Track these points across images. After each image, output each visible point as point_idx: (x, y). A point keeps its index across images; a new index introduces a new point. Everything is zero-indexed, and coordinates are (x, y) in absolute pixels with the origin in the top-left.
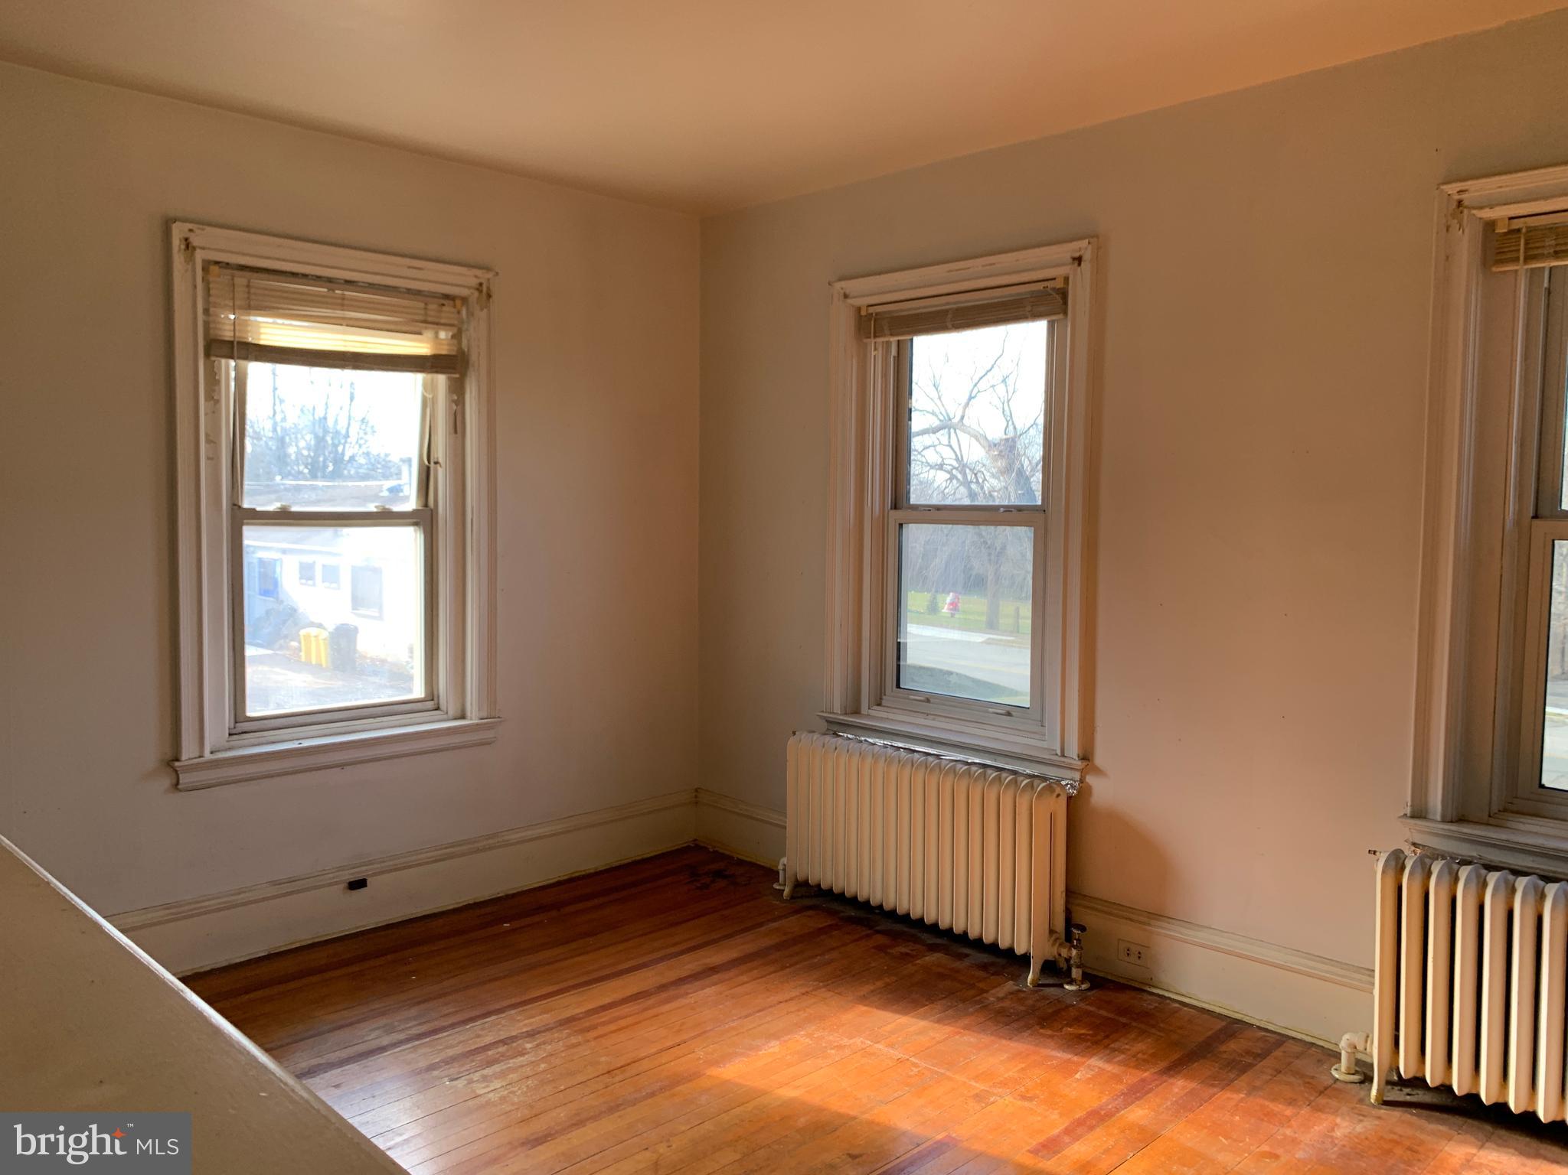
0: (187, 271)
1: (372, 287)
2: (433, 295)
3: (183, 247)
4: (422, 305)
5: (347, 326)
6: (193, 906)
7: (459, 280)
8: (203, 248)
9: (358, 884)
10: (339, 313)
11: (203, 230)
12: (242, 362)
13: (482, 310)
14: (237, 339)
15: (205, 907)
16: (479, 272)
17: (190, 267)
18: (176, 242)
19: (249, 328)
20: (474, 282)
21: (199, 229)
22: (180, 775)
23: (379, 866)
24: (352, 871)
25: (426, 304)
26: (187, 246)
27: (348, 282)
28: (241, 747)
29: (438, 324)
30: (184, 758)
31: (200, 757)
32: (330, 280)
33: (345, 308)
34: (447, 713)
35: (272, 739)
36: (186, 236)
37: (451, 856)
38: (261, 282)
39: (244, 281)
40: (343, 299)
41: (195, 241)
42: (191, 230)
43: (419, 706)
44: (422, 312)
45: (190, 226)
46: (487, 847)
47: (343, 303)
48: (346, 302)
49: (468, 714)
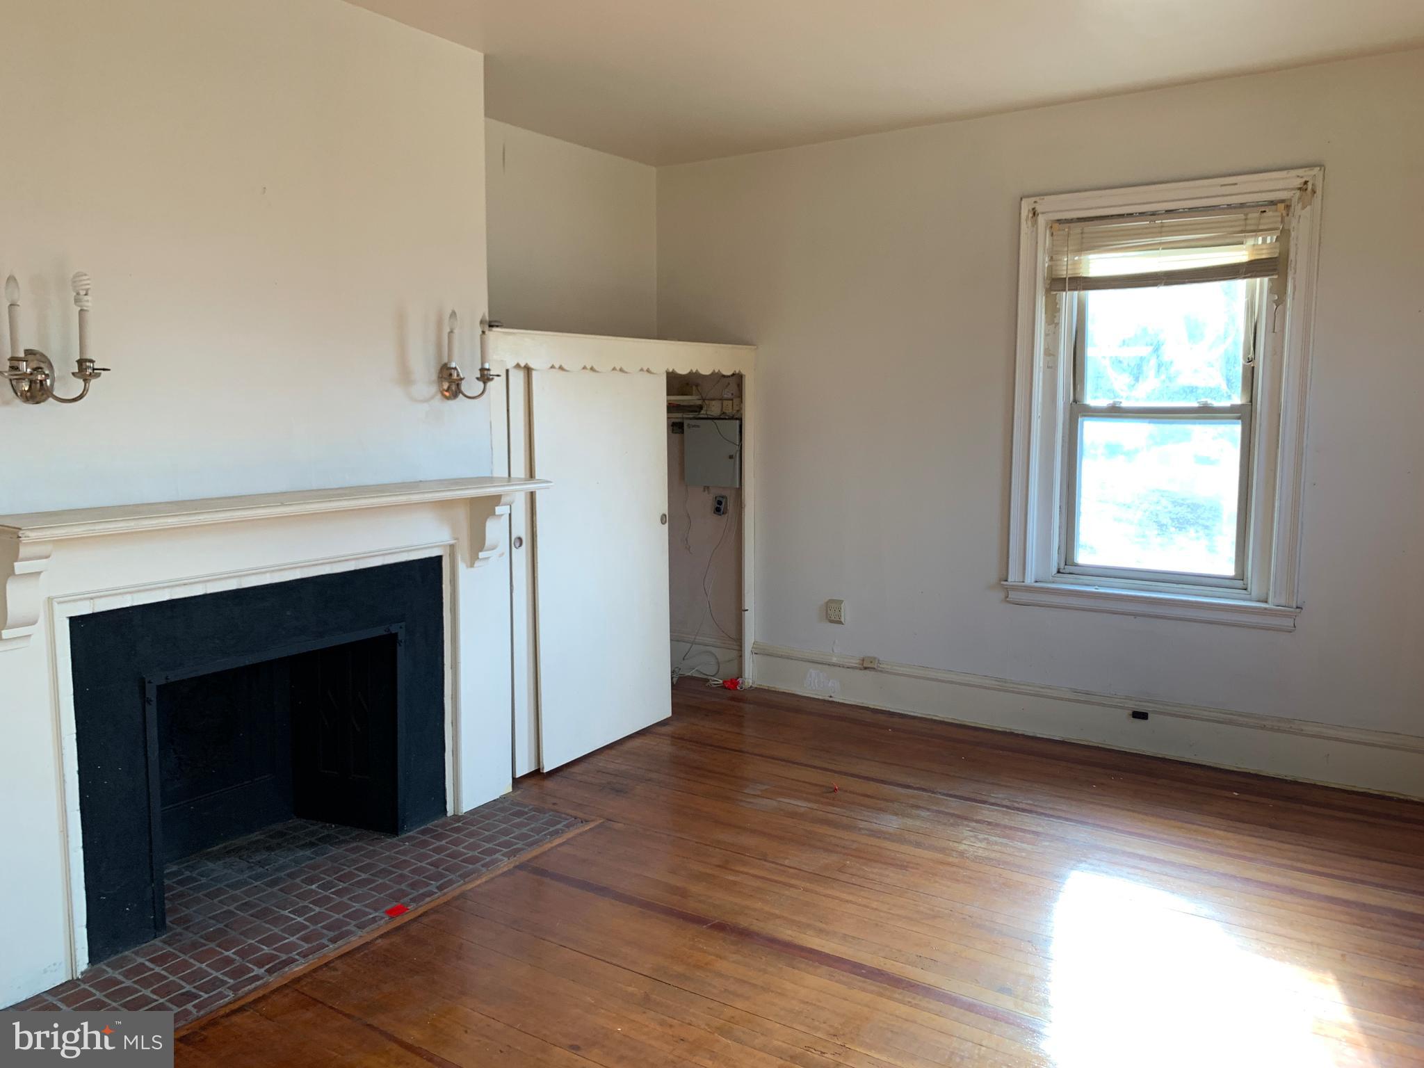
0: (1033, 231)
1: (1193, 211)
2: (1256, 205)
3: (1031, 215)
4: (1242, 216)
5: (1163, 249)
6: (1015, 686)
7: (1281, 184)
8: (1043, 213)
9: (1140, 715)
10: (1158, 240)
11: (1043, 199)
12: (1082, 293)
13: (1304, 208)
14: (1069, 276)
15: (1019, 689)
16: (1300, 172)
17: (1035, 229)
18: (1025, 212)
19: (1081, 265)
20: (1298, 182)
21: (1040, 199)
22: (1010, 592)
23: (1162, 707)
24: (1137, 703)
25: (1246, 215)
26: (1034, 214)
27: (1168, 211)
28: (1062, 583)
29: (1256, 231)
30: (1009, 580)
31: (1023, 582)
32: (1154, 214)
33: (1163, 234)
34: (1250, 594)
35: (1087, 582)
36: (1033, 207)
37: (1230, 722)
38: (1090, 228)
39: (1079, 231)
40: (1162, 227)
41: (1039, 209)
42: (1035, 202)
43: (1227, 583)
44: (1243, 223)
45: (1034, 199)
46: (1276, 728)
47: (1162, 231)
48: (1164, 229)
49: (1270, 600)
